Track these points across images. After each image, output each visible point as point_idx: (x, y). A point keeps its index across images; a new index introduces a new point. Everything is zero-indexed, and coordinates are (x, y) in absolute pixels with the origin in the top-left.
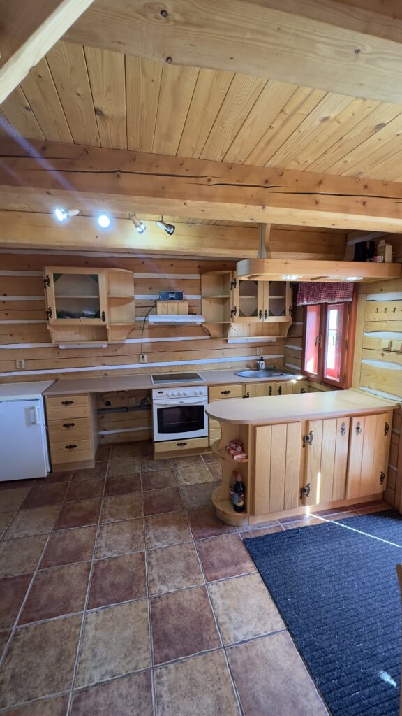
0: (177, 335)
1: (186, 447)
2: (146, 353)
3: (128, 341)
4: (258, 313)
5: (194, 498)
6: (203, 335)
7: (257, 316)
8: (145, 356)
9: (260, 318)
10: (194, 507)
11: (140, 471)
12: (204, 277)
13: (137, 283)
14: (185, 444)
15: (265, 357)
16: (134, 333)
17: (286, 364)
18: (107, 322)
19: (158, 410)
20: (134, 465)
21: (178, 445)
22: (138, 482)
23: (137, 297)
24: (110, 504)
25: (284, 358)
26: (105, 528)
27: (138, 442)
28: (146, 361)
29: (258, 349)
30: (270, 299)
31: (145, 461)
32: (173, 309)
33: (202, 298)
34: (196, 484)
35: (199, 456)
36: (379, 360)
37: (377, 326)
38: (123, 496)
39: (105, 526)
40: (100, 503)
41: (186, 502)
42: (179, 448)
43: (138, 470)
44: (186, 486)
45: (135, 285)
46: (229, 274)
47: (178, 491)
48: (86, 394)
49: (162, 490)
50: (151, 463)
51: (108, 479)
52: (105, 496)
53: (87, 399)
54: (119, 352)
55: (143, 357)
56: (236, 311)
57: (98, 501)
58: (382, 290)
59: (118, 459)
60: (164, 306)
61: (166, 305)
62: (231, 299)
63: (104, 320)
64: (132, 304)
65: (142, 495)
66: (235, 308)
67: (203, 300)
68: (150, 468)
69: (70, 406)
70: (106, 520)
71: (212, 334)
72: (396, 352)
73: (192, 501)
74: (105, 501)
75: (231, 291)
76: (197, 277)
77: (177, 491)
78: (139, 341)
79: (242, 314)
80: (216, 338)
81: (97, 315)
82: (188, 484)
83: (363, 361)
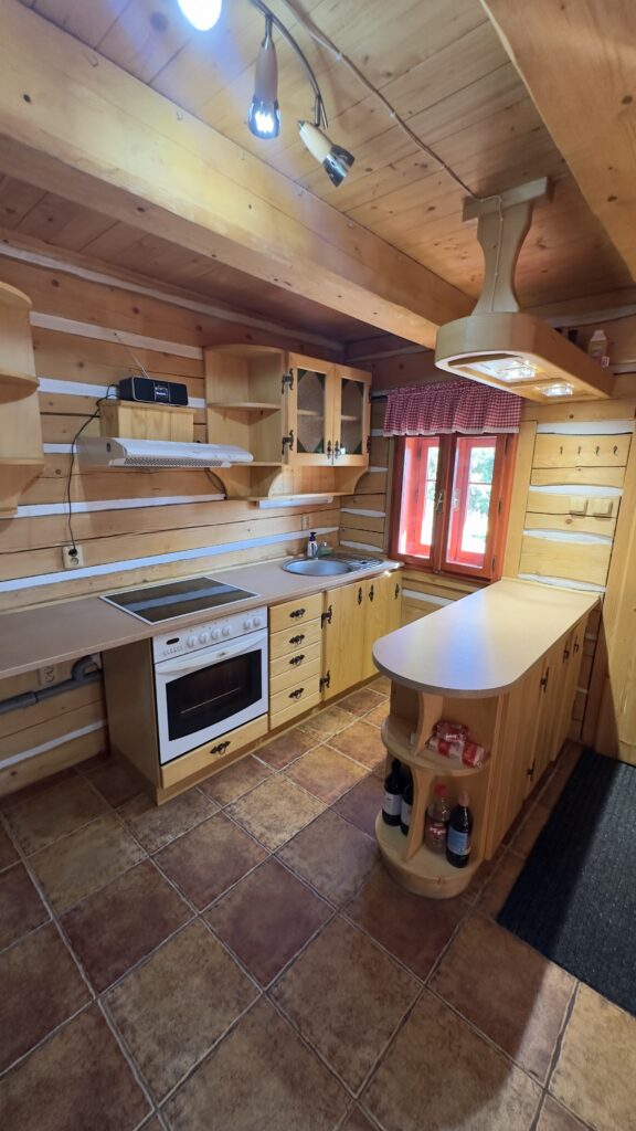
0: (155, 492)
1: (229, 750)
2: (79, 541)
3: (22, 512)
4: (326, 446)
5: (328, 869)
6: (209, 492)
7: (323, 451)
8: (79, 548)
9: (329, 455)
10: (347, 893)
11: (144, 856)
12: (210, 354)
13: (42, 341)
14: (227, 743)
15: (319, 531)
16: (41, 485)
17: (342, 543)
19: (168, 685)
20: (112, 843)
21: (213, 751)
22: (166, 891)
23: (47, 385)
24: (137, 1006)
25: (338, 531)
26: (187, 1110)
27: (71, 772)
28: (80, 562)
29: (305, 517)
30: (343, 423)
31: (135, 819)
32: (158, 425)
33: (209, 405)
34: (302, 830)
35: (250, 757)
36: (563, 531)
37: (558, 476)
38: (158, 957)
39: (182, 1099)
40: (101, 1022)
41: (321, 888)
42: (213, 758)
43: (133, 852)
44: (287, 845)
45: (34, 348)
46: (277, 356)
47: (280, 868)
49: (243, 885)
50: (155, 817)
51: (67, 922)
52: (99, 990)
55: (73, 552)
56: (291, 440)
57: (90, 1021)
58: (572, 417)
59: (50, 841)
60: (137, 416)
61: (142, 413)
62: (283, 412)
64: (31, 405)
65: (208, 926)
66: (291, 434)
67: (209, 410)
68: (163, 833)
70: (168, 1075)
71: (229, 489)
72: (597, 516)
73: (328, 876)
74: (113, 1006)
75: (283, 396)
76: (193, 352)
77: (277, 865)
78: (61, 508)
79: (301, 449)
80: (237, 498)
82: (286, 837)
83: (525, 533)
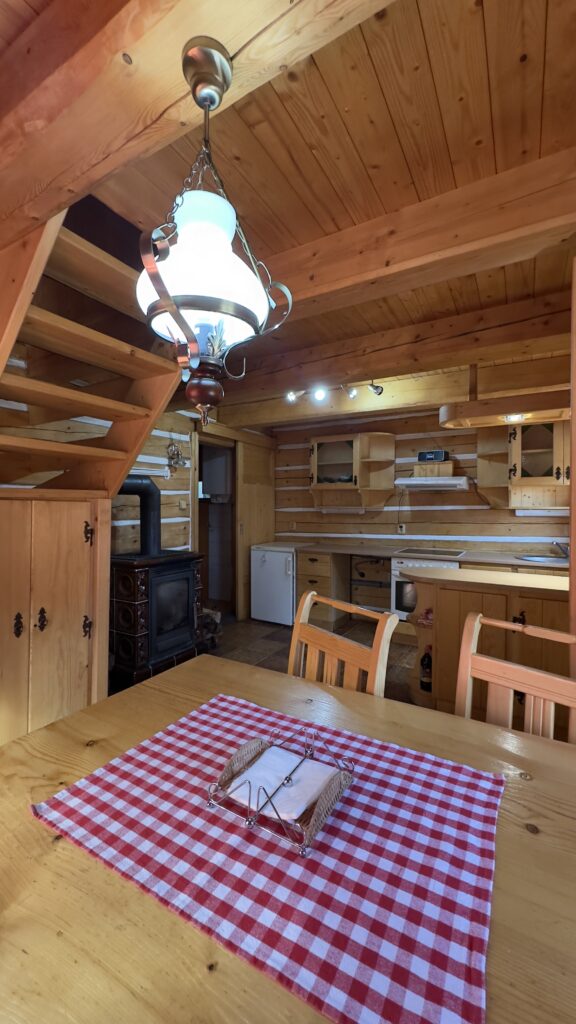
2: (405, 523)
3: (386, 509)
4: (555, 471)
6: (479, 504)
7: (551, 475)
8: (404, 526)
9: (558, 478)
13: (399, 445)
16: (393, 499)
18: (358, 486)
19: (397, 582)
23: (399, 460)
28: (404, 531)
32: (432, 470)
33: (478, 457)
45: (396, 448)
48: (328, 554)
53: (328, 558)
54: (376, 520)
55: (401, 527)
56: (515, 470)
61: (424, 466)
62: (509, 454)
63: (356, 484)
64: (392, 469)
66: (514, 466)
67: (478, 459)
69: (315, 563)
71: (491, 502)
75: (509, 445)
78: (396, 508)
80: (498, 508)
81: (350, 480)
